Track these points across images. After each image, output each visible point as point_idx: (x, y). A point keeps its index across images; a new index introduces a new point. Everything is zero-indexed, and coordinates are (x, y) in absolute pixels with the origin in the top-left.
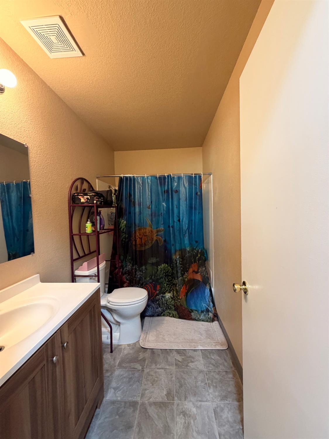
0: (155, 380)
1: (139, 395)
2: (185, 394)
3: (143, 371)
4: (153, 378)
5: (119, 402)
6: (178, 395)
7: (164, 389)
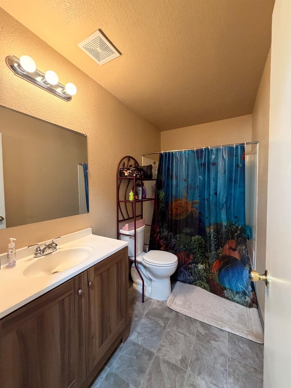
0: (173, 341)
1: (156, 347)
2: (200, 370)
3: (165, 328)
4: (171, 338)
5: (139, 346)
6: (192, 366)
7: (180, 354)
